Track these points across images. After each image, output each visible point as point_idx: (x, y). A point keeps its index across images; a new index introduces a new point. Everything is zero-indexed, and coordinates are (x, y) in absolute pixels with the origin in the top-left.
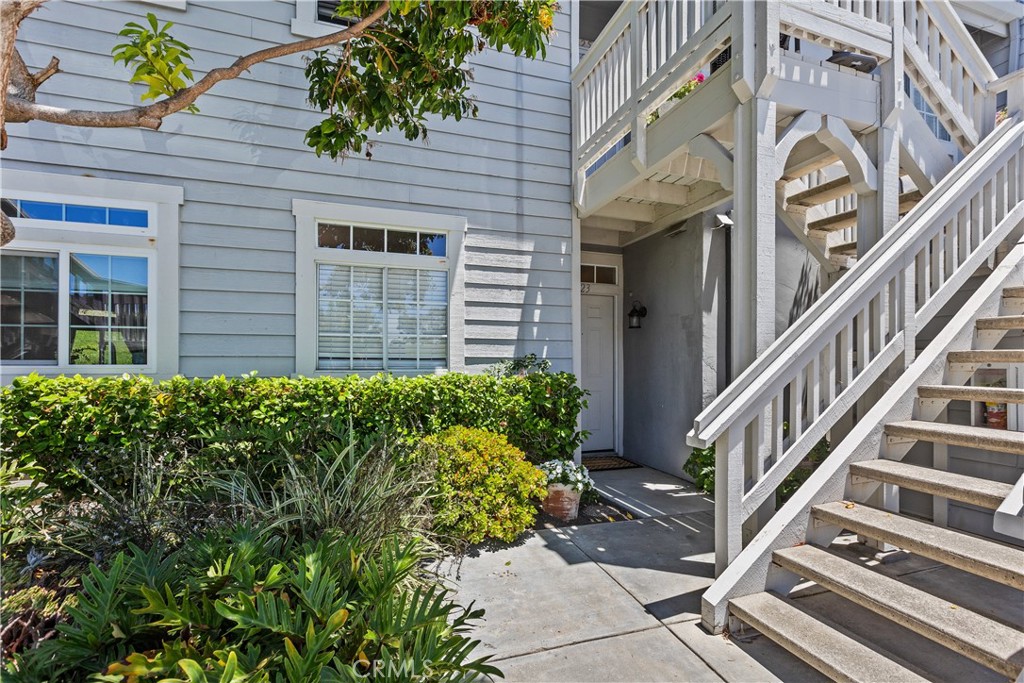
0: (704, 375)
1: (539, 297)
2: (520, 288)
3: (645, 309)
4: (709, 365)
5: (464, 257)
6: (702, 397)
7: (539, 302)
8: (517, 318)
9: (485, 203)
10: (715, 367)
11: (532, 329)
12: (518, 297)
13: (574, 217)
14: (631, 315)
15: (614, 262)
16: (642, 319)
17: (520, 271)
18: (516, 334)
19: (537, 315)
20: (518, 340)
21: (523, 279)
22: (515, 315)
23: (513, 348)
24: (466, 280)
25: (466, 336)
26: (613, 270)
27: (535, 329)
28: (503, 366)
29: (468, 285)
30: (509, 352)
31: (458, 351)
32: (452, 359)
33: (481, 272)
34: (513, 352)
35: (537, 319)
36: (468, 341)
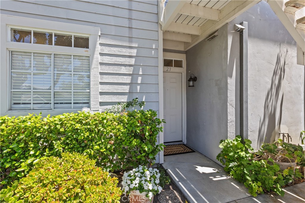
0: (228, 110)
1: (141, 70)
2: (130, 66)
3: (196, 77)
4: (231, 105)
5: (99, 49)
6: (227, 122)
7: (141, 73)
8: (129, 81)
9: (112, 21)
10: (234, 106)
11: (137, 87)
12: (130, 70)
13: (160, 30)
14: (189, 80)
15: (182, 58)
16: (195, 82)
17: (130, 57)
18: (128, 89)
19: (139, 80)
20: (129, 92)
21: (132, 61)
22: (128, 80)
23: (126, 96)
24: (100, 61)
25: (100, 91)
26: (181, 61)
27: (139, 87)
28: (120, 106)
29: (101, 64)
30: (124, 99)
31: (96, 99)
32: (92, 103)
33: (109, 57)
34: (126, 99)
35: (139, 82)
36: (102, 93)
